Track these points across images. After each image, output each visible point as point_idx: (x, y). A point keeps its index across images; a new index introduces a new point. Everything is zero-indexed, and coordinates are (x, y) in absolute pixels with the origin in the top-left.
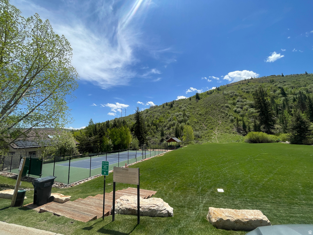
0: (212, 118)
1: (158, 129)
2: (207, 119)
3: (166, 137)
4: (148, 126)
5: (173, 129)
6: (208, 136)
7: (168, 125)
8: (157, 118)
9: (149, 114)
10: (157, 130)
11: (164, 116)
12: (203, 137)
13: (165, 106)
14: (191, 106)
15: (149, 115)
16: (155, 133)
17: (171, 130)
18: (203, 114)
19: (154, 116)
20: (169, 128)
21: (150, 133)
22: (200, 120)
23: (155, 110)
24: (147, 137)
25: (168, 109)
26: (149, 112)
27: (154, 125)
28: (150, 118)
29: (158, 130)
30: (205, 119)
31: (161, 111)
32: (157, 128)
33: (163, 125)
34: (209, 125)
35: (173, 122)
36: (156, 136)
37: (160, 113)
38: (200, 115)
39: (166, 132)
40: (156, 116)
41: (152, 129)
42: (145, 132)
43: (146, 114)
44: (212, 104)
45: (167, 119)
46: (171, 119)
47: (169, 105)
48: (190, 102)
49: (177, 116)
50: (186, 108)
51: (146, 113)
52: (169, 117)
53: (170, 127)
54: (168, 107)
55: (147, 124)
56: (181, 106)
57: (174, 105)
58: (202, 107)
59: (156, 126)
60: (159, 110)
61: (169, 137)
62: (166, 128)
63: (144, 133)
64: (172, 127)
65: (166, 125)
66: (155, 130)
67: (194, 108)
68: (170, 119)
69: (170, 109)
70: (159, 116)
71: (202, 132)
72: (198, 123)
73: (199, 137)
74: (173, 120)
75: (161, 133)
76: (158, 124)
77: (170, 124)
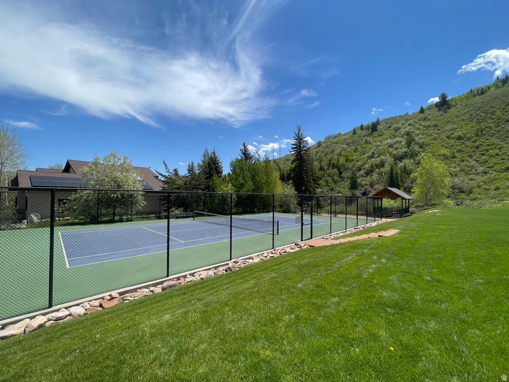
0: (500, 143)
1: (344, 175)
2: (482, 148)
3: (362, 191)
4: (321, 169)
5: (380, 174)
6: (497, 189)
7: (367, 166)
8: (340, 154)
9: (324, 148)
10: (340, 177)
11: (357, 149)
12: (476, 190)
13: (358, 132)
14: (427, 123)
15: (324, 150)
16: (335, 182)
17: (375, 176)
18: (469, 135)
19: (333, 152)
20: (369, 173)
21: (324, 183)
22: (460, 151)
23: (335, 140)
24: (318, 190)
25: (365, 136)
26: (323, 145)
27: (334, 166)
28: (326, 155)
29: (343, 178)
30: (477, 147)
31: (350, 141)
32: (340, 173)
33: (353, 167)
34: (494, 160)
35: (379, 159)
36: (337, 189)
37: (347, 144)
38: (459, 138)
39: (364, 181)
40: (337, 152)
41: (329, 176)
42: (314, 180)
43: (316, 150)
44: (498, 109)
45: (364, 154)
46: (373, 153)
47: (368, 128)
48: (422, 116)
49: (389, 146)
50: (413, 128)
51: (317, 148)
52: (367, 150)
53: (372, 171)
54: (364, 132)
55: (319, 167)
56: (400, 125)
57: (379, 127)
58: (463, 120)
59: (339, 169)
60: (345, 139)
61: (370, 192)
62: (362, 172)
63: (312, 181)
64: (377, 170)
65: (362, 166)
66: (336, 178)
67: (436, 126)
68: (370, 154)
69: (370, 135)
70: (344, 149)
71: (472, 179)
72: (454, 157)
73: (461, 191)
74: (379, 156)
75: (350, 183)
76: (343, 165)
77: (372, 164)
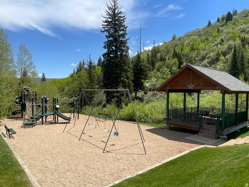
4: (161, 59)
52: (217, 39)
76: (186, 55)
77: (218, 51)
